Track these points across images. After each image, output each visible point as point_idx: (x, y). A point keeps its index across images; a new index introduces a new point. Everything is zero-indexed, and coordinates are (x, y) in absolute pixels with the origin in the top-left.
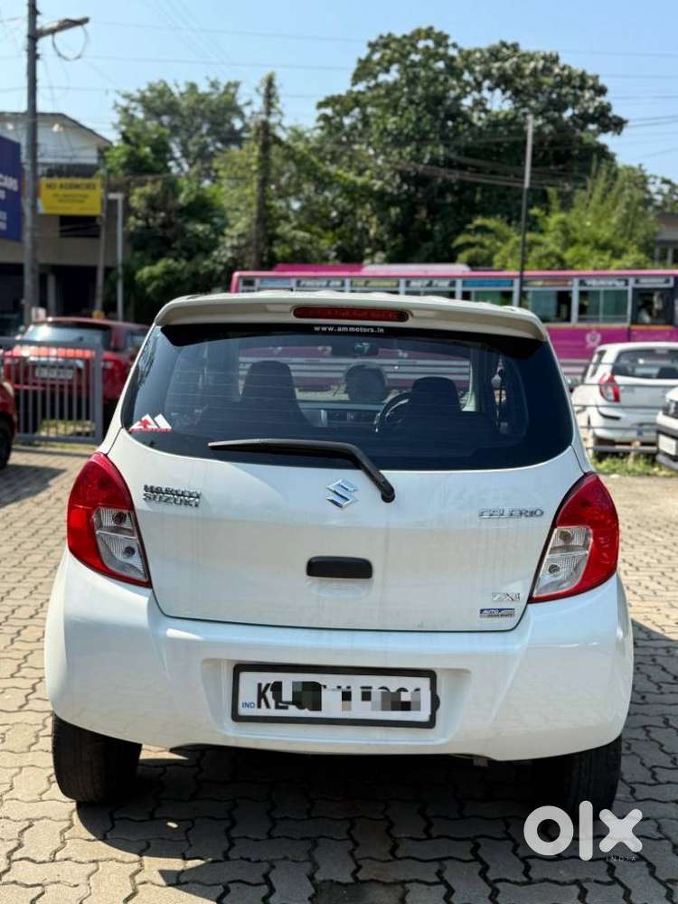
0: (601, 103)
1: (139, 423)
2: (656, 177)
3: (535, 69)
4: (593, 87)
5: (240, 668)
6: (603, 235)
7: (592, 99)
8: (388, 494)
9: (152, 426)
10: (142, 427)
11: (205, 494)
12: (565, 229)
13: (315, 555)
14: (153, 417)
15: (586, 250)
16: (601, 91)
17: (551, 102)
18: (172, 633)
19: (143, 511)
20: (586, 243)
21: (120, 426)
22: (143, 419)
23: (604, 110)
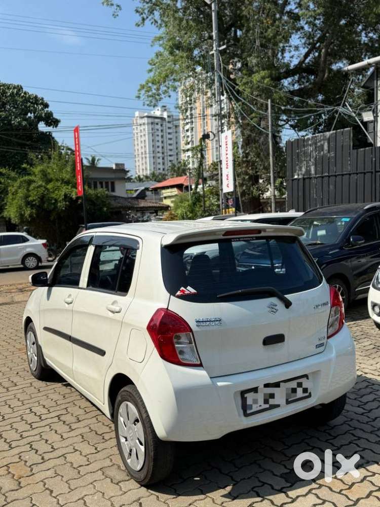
0: (47, 111)
1: (179, 292)
2: (64, 147)
3: (13, 93)
4: (42, 104)
5: (243, 393)
6: (65, 177)
7: (43, 109)
8: (288, 304)
9: (187, 292)
10: (182, 293)
11: (223, 318)
12: (44, 174)
13: (265, 337)
14: (186, 288)
15: (59, 184)
16: (46, 106)
17: (23, 110)
18: (219, 384)
19: (197, 332)
20: (57, 180)
21: (169, 294)
22: (181, 289)
23: (49, 115)
